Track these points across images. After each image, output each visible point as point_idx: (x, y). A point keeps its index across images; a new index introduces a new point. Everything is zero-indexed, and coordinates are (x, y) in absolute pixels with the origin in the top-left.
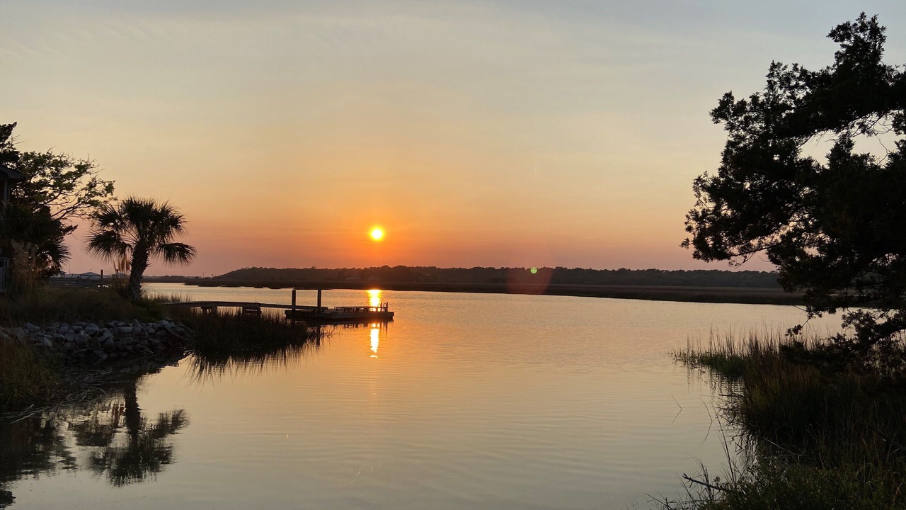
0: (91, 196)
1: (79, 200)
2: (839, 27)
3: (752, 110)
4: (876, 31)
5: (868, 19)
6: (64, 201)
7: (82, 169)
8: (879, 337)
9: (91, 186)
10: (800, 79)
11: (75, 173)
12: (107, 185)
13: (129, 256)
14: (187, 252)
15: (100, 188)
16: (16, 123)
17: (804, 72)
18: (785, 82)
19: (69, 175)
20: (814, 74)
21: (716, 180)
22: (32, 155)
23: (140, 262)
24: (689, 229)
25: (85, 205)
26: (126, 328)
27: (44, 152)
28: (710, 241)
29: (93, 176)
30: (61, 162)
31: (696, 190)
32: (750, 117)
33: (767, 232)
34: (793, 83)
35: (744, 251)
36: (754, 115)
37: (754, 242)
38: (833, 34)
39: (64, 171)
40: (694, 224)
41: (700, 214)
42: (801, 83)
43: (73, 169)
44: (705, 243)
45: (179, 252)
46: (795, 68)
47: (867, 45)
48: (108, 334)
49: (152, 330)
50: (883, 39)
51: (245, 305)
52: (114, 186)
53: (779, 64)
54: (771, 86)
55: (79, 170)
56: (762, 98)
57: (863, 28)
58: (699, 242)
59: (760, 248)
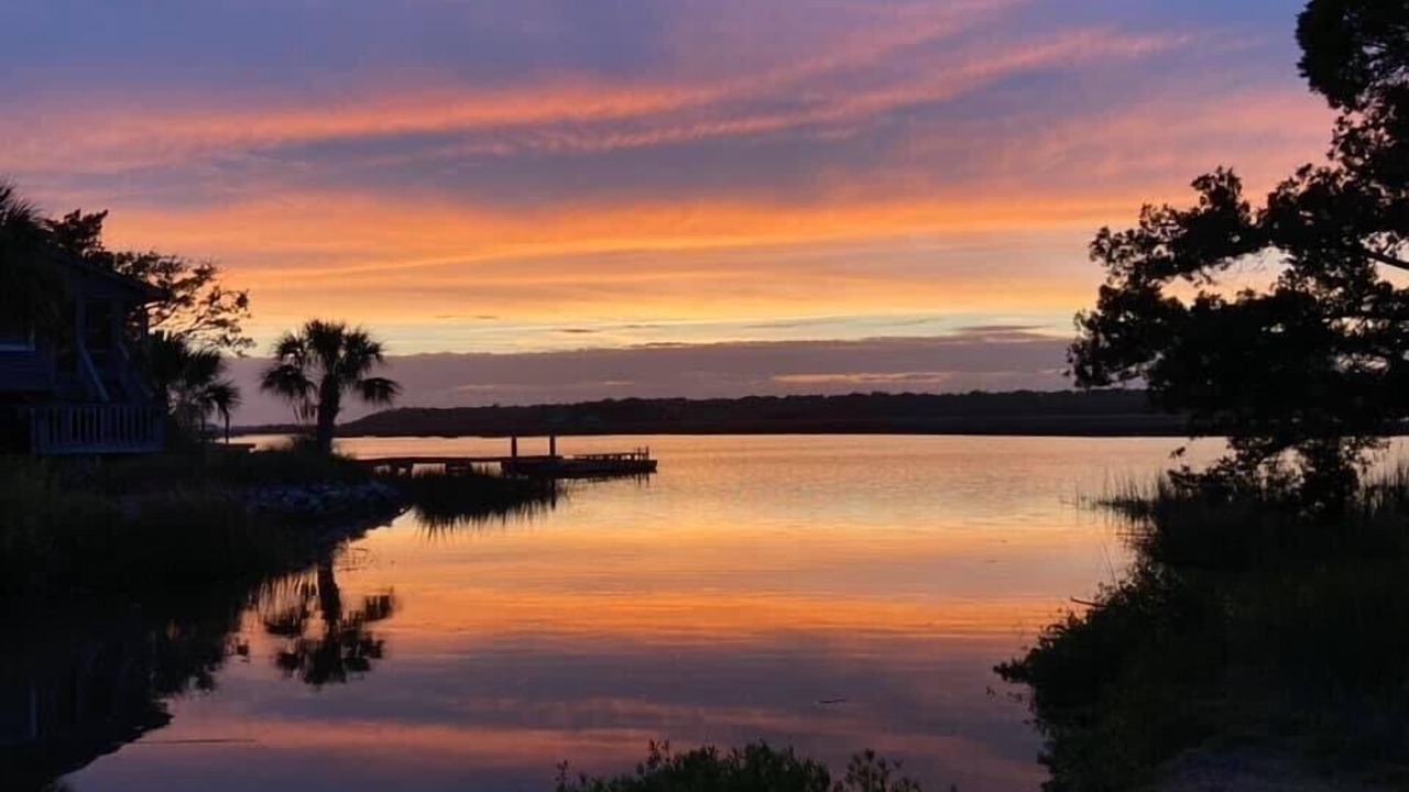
0: (213, 313)
1: (199, 318)
2: (1200, 179)
3: (1128, 244)
4: (1233, 181)
5: (1225, 171)
6: (177, 321)
7: (203, 275)
8: (1263, 458)
9: (213, 298)
10: (1170, 218)
11: (193, 281)
12: (238, 296)
13: (314, 398)
14: (392, 391)
15: (226, 301)
16: (106, 213)
17: (1173, 212)
18: (1156, 220)
19: (184, 284)
20: (1182, 213)
21: (1095, 315)
22: (129, 256)
23: (329, 405)
24: (1071, 361)
25: (208, 326)
26: (332, 493)
27: (146, 252)
28: (1089, 369)
29: (215, 284)
30: (171, 265)
31: (1076, 324)
32: (1124, 251)
33: (1144, 360)
34: (1163, 221)
35: (1122, 378)
36: (1128, 248)
37: (1133, 369)
38: (1195, 184)
39: (177, 278)
40: (1075, 356)
41: (1081, 347)
42: (1171, 222)
43: (190, 275)
44: (1085, 373)
45: (379, 389)
46: (1165, 208)
47: (1227, 192)
48: (314, 501)
49: (362, 496)
50: (1239, 188)
51: (449, 462)
52: (248, 297)
53: (1150, 207)
54: (1143, 224)
55: (200, 277)
56: (1136, 234)
57: (1222, 178)
58: (1080, 371)
59: (1137, 374)
